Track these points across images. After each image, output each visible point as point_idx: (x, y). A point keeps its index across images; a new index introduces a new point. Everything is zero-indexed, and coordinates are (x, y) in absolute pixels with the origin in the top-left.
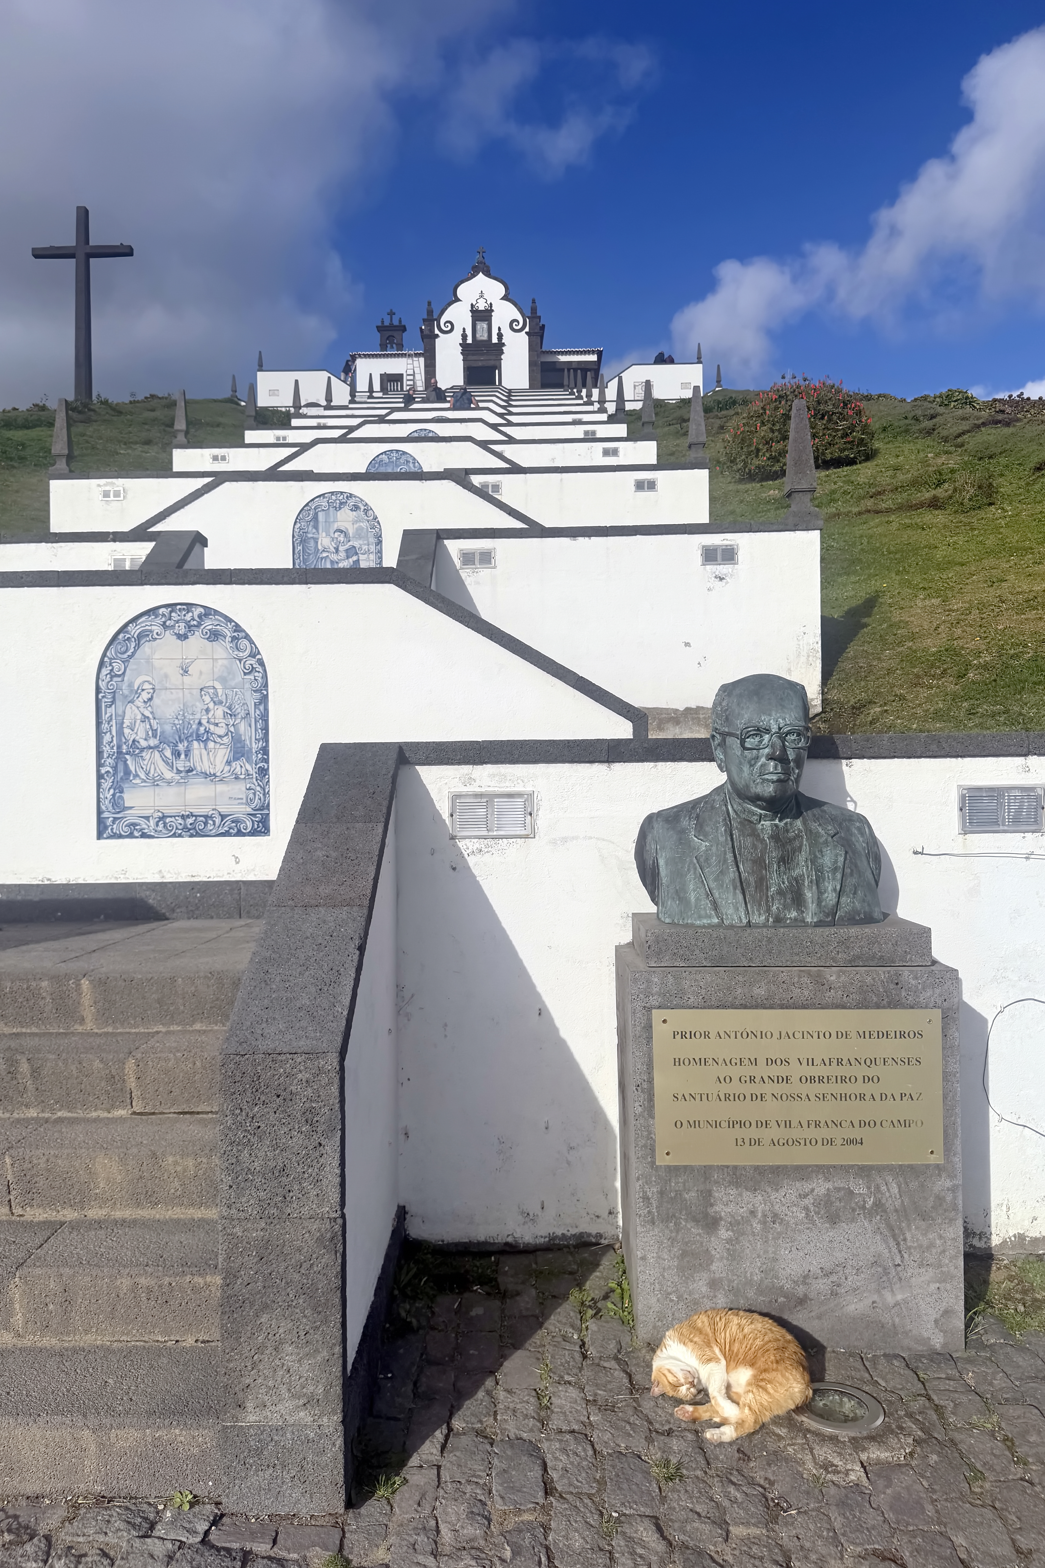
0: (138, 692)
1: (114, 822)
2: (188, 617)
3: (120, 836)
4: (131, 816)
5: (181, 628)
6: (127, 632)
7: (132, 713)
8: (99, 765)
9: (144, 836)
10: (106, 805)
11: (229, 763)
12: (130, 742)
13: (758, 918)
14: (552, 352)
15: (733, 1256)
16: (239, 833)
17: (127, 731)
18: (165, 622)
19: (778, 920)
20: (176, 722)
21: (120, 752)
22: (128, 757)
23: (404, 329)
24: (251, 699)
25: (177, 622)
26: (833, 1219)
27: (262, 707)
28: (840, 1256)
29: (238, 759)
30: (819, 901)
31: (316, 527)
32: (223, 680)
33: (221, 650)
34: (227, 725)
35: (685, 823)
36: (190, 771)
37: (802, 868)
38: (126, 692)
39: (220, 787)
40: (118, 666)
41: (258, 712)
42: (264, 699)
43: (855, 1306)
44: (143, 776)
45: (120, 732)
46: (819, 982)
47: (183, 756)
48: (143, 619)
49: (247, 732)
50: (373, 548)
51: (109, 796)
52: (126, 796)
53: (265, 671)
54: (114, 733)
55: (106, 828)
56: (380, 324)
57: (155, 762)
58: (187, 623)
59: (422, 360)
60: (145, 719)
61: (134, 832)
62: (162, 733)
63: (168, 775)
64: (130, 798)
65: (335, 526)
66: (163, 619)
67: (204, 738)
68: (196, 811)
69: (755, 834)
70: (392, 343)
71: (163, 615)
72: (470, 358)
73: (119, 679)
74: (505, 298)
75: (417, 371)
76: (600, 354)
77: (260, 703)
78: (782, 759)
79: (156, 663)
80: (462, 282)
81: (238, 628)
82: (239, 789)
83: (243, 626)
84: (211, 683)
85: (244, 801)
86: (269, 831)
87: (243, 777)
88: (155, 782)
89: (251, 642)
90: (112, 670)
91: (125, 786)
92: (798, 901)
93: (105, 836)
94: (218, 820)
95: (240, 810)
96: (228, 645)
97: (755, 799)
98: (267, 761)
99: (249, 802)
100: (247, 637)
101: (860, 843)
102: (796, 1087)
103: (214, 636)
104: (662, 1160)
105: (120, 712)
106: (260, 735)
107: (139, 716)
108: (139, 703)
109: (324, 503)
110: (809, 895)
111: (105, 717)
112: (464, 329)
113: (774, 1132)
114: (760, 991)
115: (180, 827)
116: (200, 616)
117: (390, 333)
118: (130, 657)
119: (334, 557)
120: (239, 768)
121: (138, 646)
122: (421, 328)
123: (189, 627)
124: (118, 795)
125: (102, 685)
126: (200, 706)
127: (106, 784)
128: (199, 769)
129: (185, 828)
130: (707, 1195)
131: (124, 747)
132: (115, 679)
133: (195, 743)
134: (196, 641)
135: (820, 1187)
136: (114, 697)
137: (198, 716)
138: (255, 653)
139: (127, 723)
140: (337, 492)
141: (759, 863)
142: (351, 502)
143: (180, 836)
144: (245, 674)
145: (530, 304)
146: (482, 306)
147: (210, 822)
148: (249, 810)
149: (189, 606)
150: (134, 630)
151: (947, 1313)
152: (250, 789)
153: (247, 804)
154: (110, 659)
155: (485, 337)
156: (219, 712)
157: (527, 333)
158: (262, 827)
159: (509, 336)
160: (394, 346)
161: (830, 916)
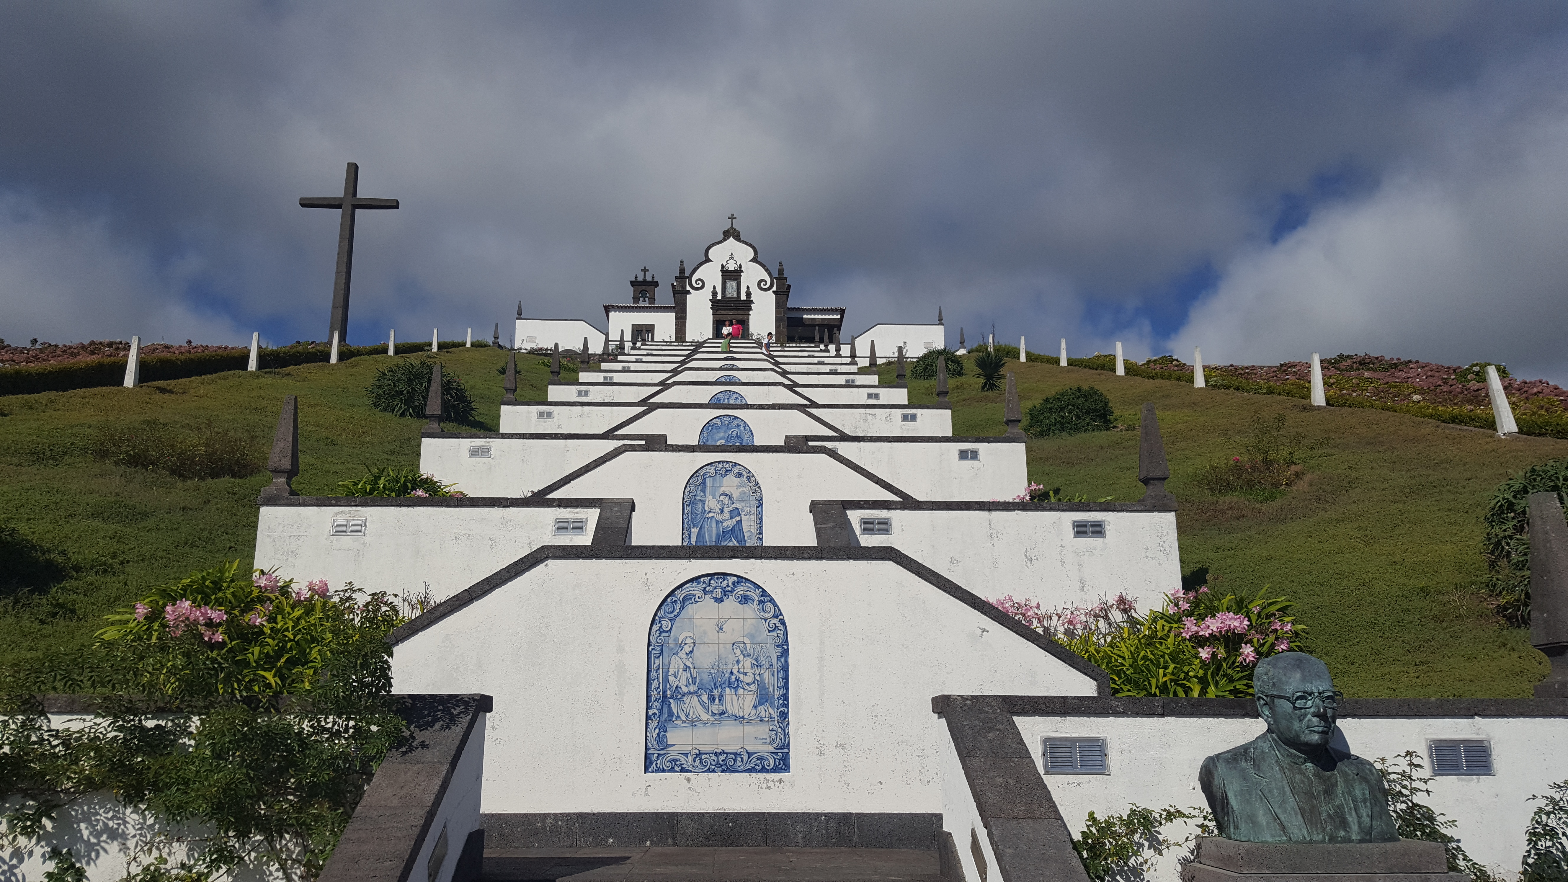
0: (681, 646)
1: (658, 758)
2: (724, 584)
3: (663, 771)
4: (673, 753)
5: (718, 593)
6: (674, 596)
7: (676, 663)
8: (648, 708)
9: (683, 770)
10: (652, 742)
11: (755, 707)
12: (674, 688)
14: (796, 310)
16: (764, 770)
17: (671, 678)
18: (705, 588)
20: (712, 671)
21: (665, 697)
22: (671, 701)
23: (656, 285)
24: (774, 653)
25: (715, 588)
27: (783, 660)
29: (763, 704)
30: (1360, 823)
31: (704, 491)
32: (751, 637)
33: (751, 611)
34: (753, 674)
35: (1243, 763)
36: (723, 713)
37: (1340, 798)
38: (672, 645)
39: (748, 729)
40: (666, 624)
41: (780, 664)
42: (785, 653)
44: (683, 718)
45: (666, 679)
47: (717, 701)
48: (688, 585)
50: (754, 510)
51: (655, 735)
52: (669, 735)
53: (786, 629)
54: (661, 681)
55: (651, 763)
56: (633, 279)
57: (694, 706)
58: (723, 589)
59: (673, 314)
60: (686, 668)
61: (676, 766)
62: (701, 680)
63: (705, 717)
64: (673, 737)
65: (721, 490)
66: (704, 586)
67: (735, 685)
68: (727, 750)
69: (1301, 773)
70: (644, 296)
71: (704, 582)
72: (719, 311)
73: (667, 635)
74: (754, 260)
75: (667, 323)
76: (842, 312)
77: (782, 656)
79: (697, 622)
80: (714, 245)
81: (764, 593)
82: (763, 730)
83: (769, 591)
84: (741, 639)
85: (768, 741)
86: (789, 768)
87: (766, 719)
88: (694, 723)
89: (775, 605)
90: (661, 627)
91: (669, 726)
92: (1343, 823)
93: (650, 770)
94: (745, 758)
95: (764, 749)
96: (756, 608)
97: (1296, 747)
98: (787, 706)
99: (772, 742)
100: (772, 600)
101: (1373, 780)
103: (745, 599)
105: (666, 662)
106: (781, 683)
107: (682, 666)
108: (682, 654)
109: (711, 470)
110: (1350, 819)
111: (654, 667)
112: (714, 287)
115: (713, 763)
116: (733, 584)
117: (644, 288)
118: (676, 616)
119: (719, 517)
120: (763, 711)
121: (682, 608)
122: (673, 285)
123: (725, 592)
124: (662, 733)
125: (653, 639)
126: (732, 658)
127: (653, 724)
128: (730, 712)
129: (718, 765)
131: (669, 692)
132: (663, 634)
133: (727, 689)
134: (731, 603)
136: (662, 650)
137: (730, 667)
138: (778, 614)
139: (671, 672)
140: (723, 462)
141: (1310, 795)
142: (736, 470)
143: (714, 771)
144: (769, 631)
145: (778, 267)
146: (731, 266)
147: (739, 759)
148: (772, 749)
149: (725, 576)
150: (680, 595)
152: (772, 730)
153: (770, 743)
154: (660, 618)
155: (734, 294)
156: (747, 663)
157: (773, 292)
158: (782, 764)
159: (757, 296)
160: (647, 299)
161: (1367, 836)
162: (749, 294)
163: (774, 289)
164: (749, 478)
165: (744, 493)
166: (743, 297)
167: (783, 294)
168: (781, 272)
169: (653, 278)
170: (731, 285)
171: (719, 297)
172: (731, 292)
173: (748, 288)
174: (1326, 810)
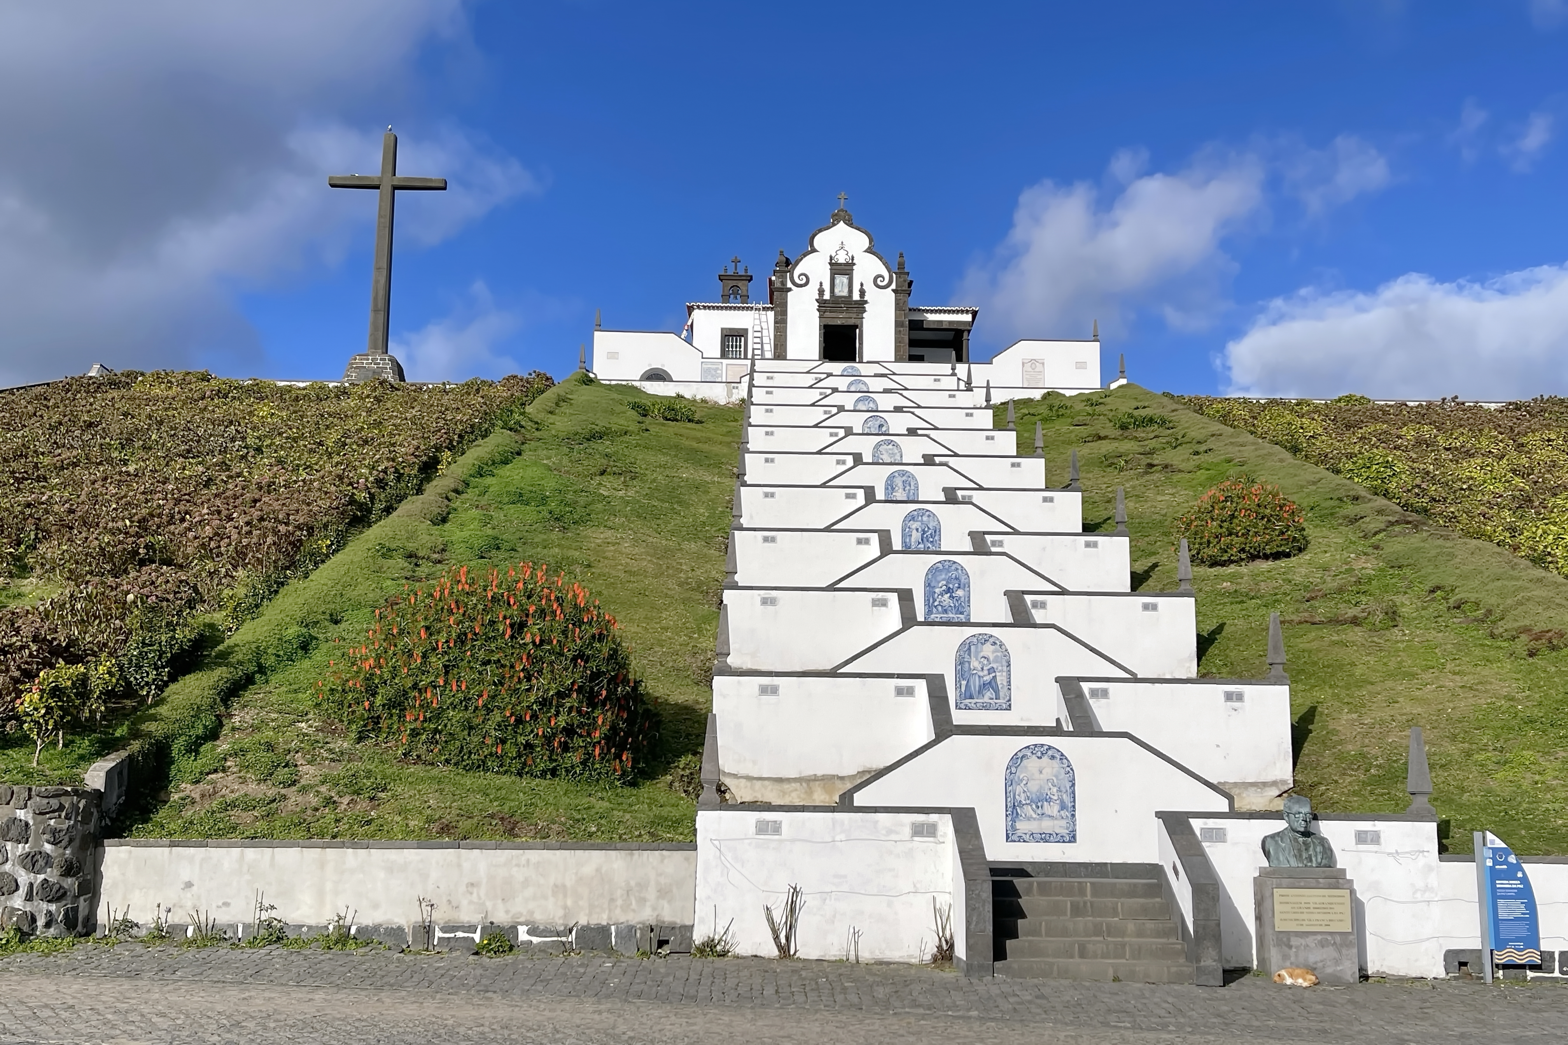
0: (1022, 781)
1: (1012, 836)
2: (1042, 749)
3: (1015, 842)
4: (1019, 833)
5: (1039, 754)
6: (1017, 755)
7: (1019, 789)
8: (1007, 811)
9: (1024, 841)
10: (1009, 828)
11: (1059, 812)
12: (1019, 802)
13: (1300, 865)
14: (919, 310)
15: (1297, 956)
16: (1064, 842)
17: (1017, 797)
18: (1032, 752)
19: (1306, 866)
21: (1014, 806)
22: (1018, 808)
23: (751, 279)
24: (1069, 785)
25: (1038, 751)
26: (1323, 947)
28: (1325, 956)
30: (1316, 860)
31: (969, 655)
32: (1056, 776)
33: (1056, 763)
34: (1058, 795)
35: (1277, 838)
36: (1043, 814)
37: (1311, 852)
39: (1056, 822)
40: (1013, 770)
41: (1071, 790)
42: (1073, 785)
43: (1329, 970)
44: (1024, 816)
45: (1015, 797)
46: (1318, 883)
48: (1024, 750)
49: (1067, 799)
50: (1005, 669)
51: (1010, 824)
53: (1074, 773)
55: (1009, 838)
56: (723, 273)
57: (1029, 810)
58: (1041, 752)
59: (771, 315)
60: (1024, 792)
61: (1021, 840)
63: (1034, 816)
64: (1018, 825)
65: (982, 654)
66: (1032, 750)
67: (1049, 800)
69: (1298, 842)
70: (736, 294)
71: (1032, 748)
72: (827, 314)
73: (1014, 775)
74: (869, 251)
75: (764, 325)
76: (975, 314)
77: (1072, 787)
78: (1306, 821)
79: (1029, 769)
80: (820, 231)
81: (1062, 755)
82: (1063, 823)
83: (1064, 753)
84: (1051, 778)
86: (1076, 841)
88: (1029, 819)
89: (1068, 761)
90: (1011, 772)
92: (1311, 861)
93: (1009, 841)
94: (1055, 836)
95: (1064, 832)
96: (1059, 762)
97: (1298, 832)
98: (1075, 811)
99: (1067, 828)
100: (1066, 758)
101: (1326, 845)
102: (1312, 910)
103: (1053, 757)
104: (1277, 929)
105: (1014, 789)
106: (1072, 800)
107: (1022, 791)
108: (1022, 785)
110: (1314, 859)
111: (1008, 791)
112: (821, 284)
113: (1307, 922)
114: (1302, 884)
115: (1039, 838)
116: (1047, 750)
117: (734, 283)
118: (1019, 766)
119: (981, 674)
121: (1022, 762)
122: (770, 279)
123: (1042, 754)
125: (1007, 778)
126: (1047, 787)
127: (1009, 819)
128: (1047, 814)
129: (1042, 839)
130: (1289, 940)
131: (1016, 804)
132: (1012, 775)
133: (1045, 803)
134: (1045, 759)
135: (1319, 937)
136: (1012, 783)
137: (1046, 791)
138: (1069, 766)
139: (1017, 794)
140: (983, 634)
141: (1300, 850)
142: (991, 640)
143: (1039, 842)
144: (1065, 774)
145: (898, 259)
146: (842, 259)
147: (1052, 837)
148: (1068, 832)
149: (1042, 745)
150: (1020, 755)
151: (1354, 973)
154: (1011, 767)
155: (845, 293)
156: (1055, 790)
157: (893, 290)
158: (1073, 839)
159: (872, 294)
160: (738, 297)
161: (1319, 865)
162: (862, 293)
163: (893, 286)
164: (1001, 646)
165: (997, 656)
166: (856, 297)
167: (904, 291)
168: (901, 266)
169: (746, 270)
170: (841, 281)
171: (827, 296)
172: (841, 290)
173: (862, 285)
174: (1305, 855)
